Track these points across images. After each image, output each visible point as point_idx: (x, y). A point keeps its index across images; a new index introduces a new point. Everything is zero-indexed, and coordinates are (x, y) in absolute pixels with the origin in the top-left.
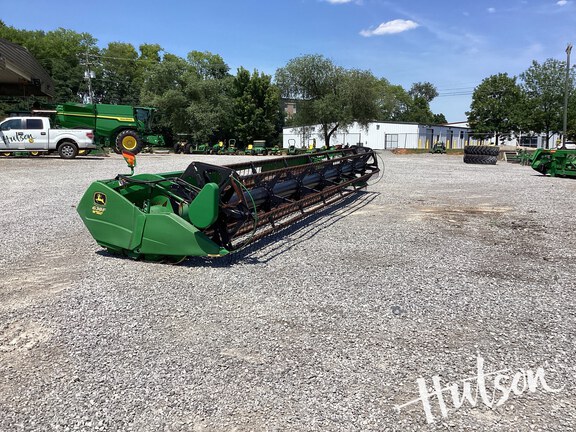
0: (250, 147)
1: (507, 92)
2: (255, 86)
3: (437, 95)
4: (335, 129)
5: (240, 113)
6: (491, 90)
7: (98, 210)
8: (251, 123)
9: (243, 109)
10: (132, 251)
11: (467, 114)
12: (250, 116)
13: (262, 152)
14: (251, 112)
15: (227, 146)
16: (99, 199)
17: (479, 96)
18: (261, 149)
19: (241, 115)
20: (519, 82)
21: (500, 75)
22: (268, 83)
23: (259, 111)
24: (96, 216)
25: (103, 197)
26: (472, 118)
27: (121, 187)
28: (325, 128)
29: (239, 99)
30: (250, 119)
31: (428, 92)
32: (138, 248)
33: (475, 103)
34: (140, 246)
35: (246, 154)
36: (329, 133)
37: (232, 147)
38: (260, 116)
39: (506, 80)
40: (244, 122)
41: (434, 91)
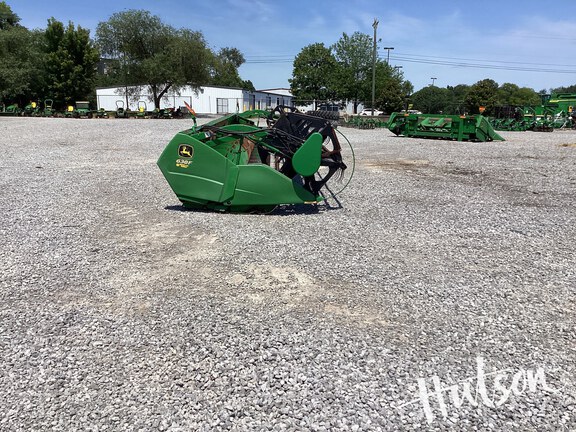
0: (71, 108)
1: (325, 61)
2: (72, 41)
3: (244, 61)
4: (166, 91)
5: (55, 70)
6: (310, 58)
7: (184, 163)
8: (69, 82)
9: (59, 66)
10: (222, 204)
11: (290, 81)
12: (67, 74)
13: (87, 114)
14: (69, 69)
15: (41, 107)
16: (184, 152)
17: (299, 65)
18: (85, 111)
19: (57, 72)
20: (334, 52)
21: (318, 44)
22: (87, 38)
23: (78, 68)
24: (180, 169)
25: (189, 149)
26: (294, 85)
27: (208, 139)
28: (154, 89)
29: (53, 54)
30: (67, 78)
31: (236, 58)
32: (228, 201)
33: (296, 70)
34: (232, 198)
35: (67, 117)
36: (158, 95)
37: (49, 108)
38: (80, 75)
39: (324, 50)
40: (60, 80)
41: (241, 57)
